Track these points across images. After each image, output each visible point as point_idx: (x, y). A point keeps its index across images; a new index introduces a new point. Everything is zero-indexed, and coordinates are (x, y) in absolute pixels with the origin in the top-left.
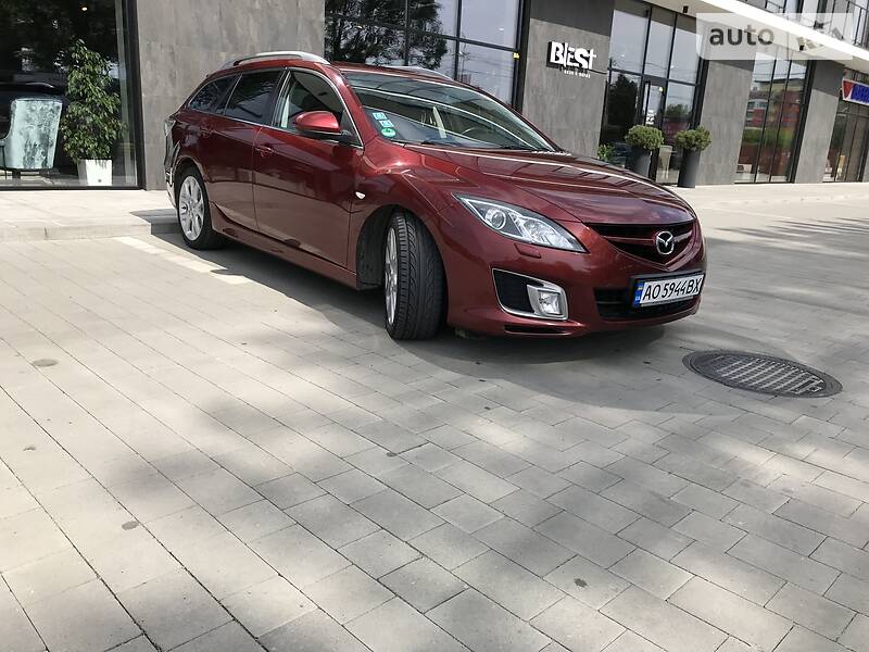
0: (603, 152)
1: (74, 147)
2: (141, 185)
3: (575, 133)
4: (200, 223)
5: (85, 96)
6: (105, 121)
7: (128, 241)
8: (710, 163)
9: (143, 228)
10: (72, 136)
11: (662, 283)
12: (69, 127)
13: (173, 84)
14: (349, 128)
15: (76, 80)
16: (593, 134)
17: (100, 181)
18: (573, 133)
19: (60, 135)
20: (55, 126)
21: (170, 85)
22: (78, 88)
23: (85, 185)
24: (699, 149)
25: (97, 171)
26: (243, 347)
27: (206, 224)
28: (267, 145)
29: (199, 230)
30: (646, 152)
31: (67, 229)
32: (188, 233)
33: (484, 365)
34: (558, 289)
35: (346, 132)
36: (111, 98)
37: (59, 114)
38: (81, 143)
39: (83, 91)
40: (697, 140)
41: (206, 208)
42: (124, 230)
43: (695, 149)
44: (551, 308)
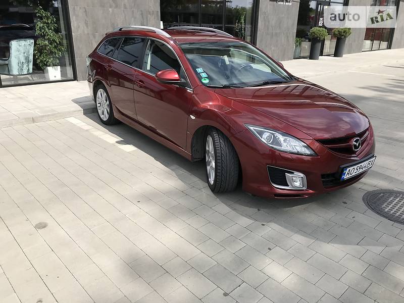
0: (297, 42)
1: (41, 61)
2: (75, 78)
3: (284, 34)
4: (108, 113)
5: (45, 35)
6: (55, 47)
7: (72, 120)
8: (350, 43)
9: (79, 112)
10: (40, 56)
11: (355, 167)
12: (39, 51)
13: (87, 27)
14: (185, 78)
15: (40, 27)
16: (293, 33)
17: (55, 77)
18: (283, 34)
19: (34, 55)
20: (32, 52)
21: (85, 27)
22: (41, 31)
23: (48, 80)
24: (345, 37)
25: (54, 72)
26: (139, 205)
27: (111, 114)
28: (140, 81)
29: (107, 116)
30: (319, 41)
31: (43, 116)
32: (102, 116)
33: (262, 211)
34: (302, 175)
35: (183, 80)
36: (57, 36)
37: (33, 46)
38: (45, 59)
39: (43, 33)
40: (344, 32)
41: (110, 105)
42: (70, 114)
43: (343, 37)
44: (298, 184)
